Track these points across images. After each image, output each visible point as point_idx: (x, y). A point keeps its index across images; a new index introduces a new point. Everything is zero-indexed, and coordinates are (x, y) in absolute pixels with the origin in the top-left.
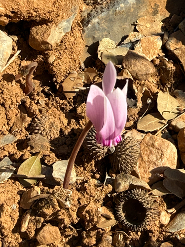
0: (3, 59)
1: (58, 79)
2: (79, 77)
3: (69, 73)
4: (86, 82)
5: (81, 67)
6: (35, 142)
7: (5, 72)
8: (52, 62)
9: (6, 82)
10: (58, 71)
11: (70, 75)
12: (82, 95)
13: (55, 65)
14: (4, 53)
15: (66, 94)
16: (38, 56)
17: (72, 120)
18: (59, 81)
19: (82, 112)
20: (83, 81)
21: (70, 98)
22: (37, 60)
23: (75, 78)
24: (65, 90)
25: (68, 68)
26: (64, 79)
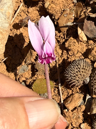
0: (6, 19)
1: (56, 17)
2: (70, 13)
3: (64, 10)
4: (75, 16)
5: (73, 2)
6: (39, 67)
7: (15, 22)
8: (47, 7)
9: (15, 30)
10: (54, 12)
11: (64, 12)
12: (72, 29)
13: (49, 9)
14: (6, 14)
15: (61, 29)
16: (39, 2)
17: (64, 51)
18: (56, 18)
19: (69, 46)
20: (73, 15)
21: (65, 31)
22: (39, 5)
23: (67, 14)
24: (60, 25)
25: (62, 7)
26: (60, 16)
